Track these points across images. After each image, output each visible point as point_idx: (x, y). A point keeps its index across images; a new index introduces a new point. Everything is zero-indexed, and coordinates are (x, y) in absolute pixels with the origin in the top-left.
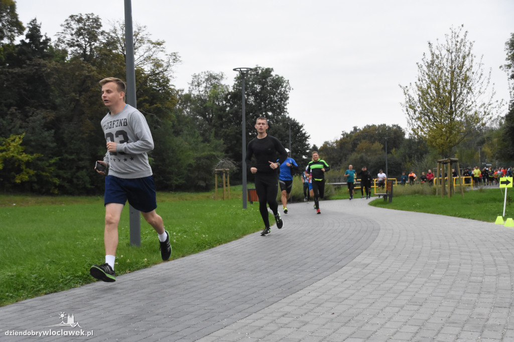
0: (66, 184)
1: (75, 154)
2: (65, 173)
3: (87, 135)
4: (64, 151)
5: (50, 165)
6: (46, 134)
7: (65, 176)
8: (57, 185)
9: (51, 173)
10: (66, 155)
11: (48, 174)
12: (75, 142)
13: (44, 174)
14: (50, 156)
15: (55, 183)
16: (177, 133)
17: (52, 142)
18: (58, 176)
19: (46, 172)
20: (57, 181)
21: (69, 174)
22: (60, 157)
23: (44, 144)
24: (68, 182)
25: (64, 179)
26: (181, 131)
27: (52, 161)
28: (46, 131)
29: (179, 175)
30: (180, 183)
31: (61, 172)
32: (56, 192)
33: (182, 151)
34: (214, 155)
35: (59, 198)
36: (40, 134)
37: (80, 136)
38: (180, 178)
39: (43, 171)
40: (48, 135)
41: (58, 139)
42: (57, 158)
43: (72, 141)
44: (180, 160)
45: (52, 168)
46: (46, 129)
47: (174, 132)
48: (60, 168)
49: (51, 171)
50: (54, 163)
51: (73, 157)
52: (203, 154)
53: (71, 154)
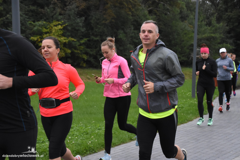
0: (92, 60)
1: (99, 36)
2: (91, 51)
3: (108, 21)
4: (91, 33)
5: (81, 45)
6: (78, 20)
7: (91, 53)
8: (85, 60)
9: (81, 51)
10: (92, 37)
11: (79, 51)
12: (100, 27)
13: (76, 51)
14: (81, 37)
15: (84, 59)
16: (183, 18)
17: (83, 27)
18: (86, 53)
19: (77, 50)
20: (85, 57)
21: (94, 52)
22: (88, 39)
23: (77, 28)
24: (94, 58)
25: (90, 56)
26: (187, 16)
27: (82, 41)
28: (78, 18)
29: (182, 54)
30: (183, 60)
31: (88, 50)
32: (85, 65)
33: (185, 34)
34: (213, 37)
35: (86, 71)
36: (74, 20)
37: (104, 22)
38: (183, 56)
39: (75, 49)
40: (80, 21)
41: (87, 24)
42: (86, 39)
43: (98, 26)
44: (183, 41)
45: (82, 47)
46: (78, 16)
47: (182, 18)
48: (88, 47)
49: (81, 49)
50: (83, 43)
51: (98, 38)
52: (204, 36)
53: (96, 36)
